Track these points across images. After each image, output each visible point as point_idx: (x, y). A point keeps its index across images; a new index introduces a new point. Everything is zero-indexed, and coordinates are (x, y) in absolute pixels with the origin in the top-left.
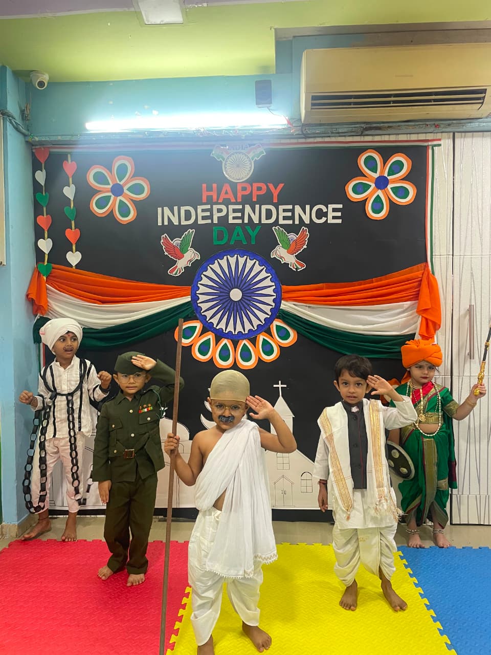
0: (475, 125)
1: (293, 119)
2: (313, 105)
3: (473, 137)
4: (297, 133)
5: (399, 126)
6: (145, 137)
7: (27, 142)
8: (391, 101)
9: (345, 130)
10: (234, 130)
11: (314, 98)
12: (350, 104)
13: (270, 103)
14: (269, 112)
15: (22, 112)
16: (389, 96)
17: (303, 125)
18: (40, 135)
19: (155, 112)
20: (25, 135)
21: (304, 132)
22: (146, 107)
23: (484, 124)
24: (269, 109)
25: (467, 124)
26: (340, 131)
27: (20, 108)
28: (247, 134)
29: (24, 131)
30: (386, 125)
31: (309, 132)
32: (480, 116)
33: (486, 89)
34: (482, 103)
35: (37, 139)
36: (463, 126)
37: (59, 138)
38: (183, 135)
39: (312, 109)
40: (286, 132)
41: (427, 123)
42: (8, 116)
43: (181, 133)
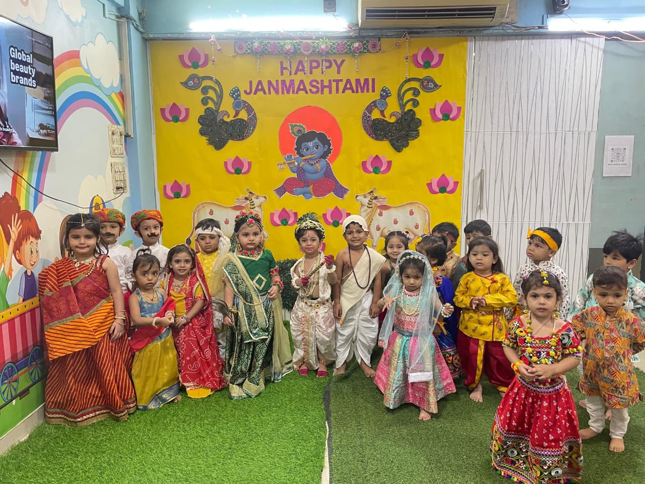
0: (490, 31)
1: (353, 24)
2: (367, 16)
3: (489, 40)
4: (356, 35)
5: (433, 31)
6: (237, 36)
7: (143, 38)
8: (425, 15)
9: (393, 34)
10: (306, 32)
11: (368, 11)
12: (395, 16)
13: (335, 11)
14: (334, 17)
15: (140, 14)
16: (425, 11)
17: (360, 29)
18: (153, 32)
19: (244, 16)
20: (141, 33)
21: (361, 35)
22: (237, 11)
23: (497, 31)
24: (334, 16)
25: (483, 31)
26: (388, 34)
27: (138, 11)
28: (317, 35)
29: (141, 29)
30: (423, 30)
31: (364, 35)
32: (494, 25)
33: (496, 8)
34: (493, 17)
35: (151, 36)
36: (481, 32)
37: (169, 35)
38: (267, 35)
39: (366, 19)
40: (346, 35)
41: (454, 29)
42: (131, 20)
43: (265, 34)
